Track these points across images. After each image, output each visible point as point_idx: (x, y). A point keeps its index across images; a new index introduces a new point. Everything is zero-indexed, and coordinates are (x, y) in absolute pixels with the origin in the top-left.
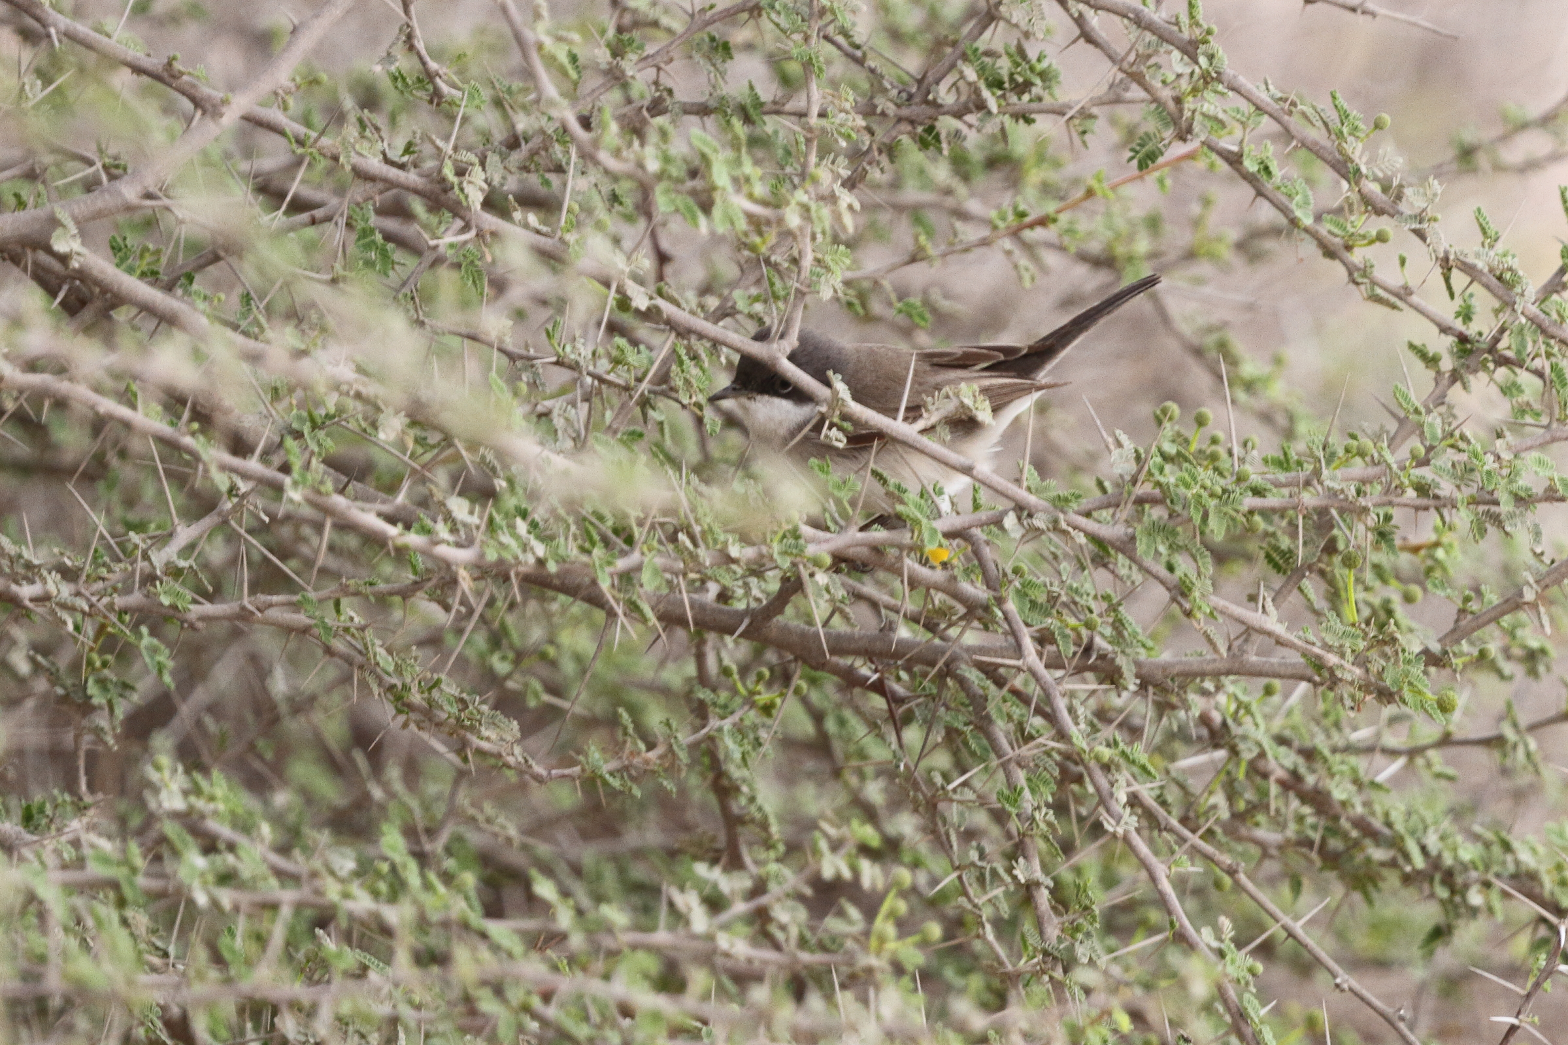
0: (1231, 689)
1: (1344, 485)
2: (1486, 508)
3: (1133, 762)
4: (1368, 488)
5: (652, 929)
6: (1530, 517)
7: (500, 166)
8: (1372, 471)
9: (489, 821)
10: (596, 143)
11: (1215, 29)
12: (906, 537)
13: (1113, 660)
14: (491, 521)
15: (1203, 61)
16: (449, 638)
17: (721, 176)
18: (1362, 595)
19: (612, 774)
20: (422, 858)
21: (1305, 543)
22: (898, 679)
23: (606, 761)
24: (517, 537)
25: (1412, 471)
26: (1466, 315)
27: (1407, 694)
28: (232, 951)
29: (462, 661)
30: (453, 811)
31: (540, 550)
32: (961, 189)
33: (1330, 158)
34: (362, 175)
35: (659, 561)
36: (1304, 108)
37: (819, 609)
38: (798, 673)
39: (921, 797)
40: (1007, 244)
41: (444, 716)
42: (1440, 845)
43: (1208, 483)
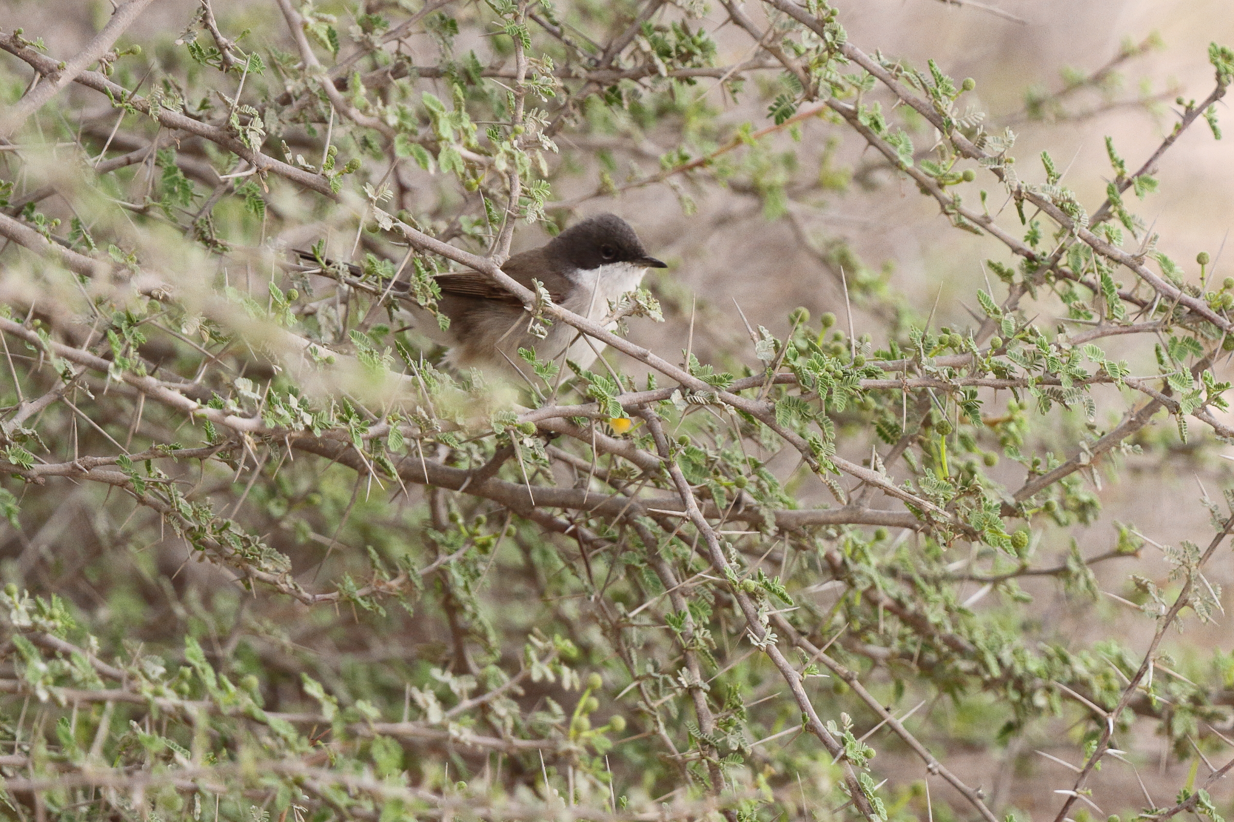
0: (849, 535)
1: (939, 369)
2: (1051, 387)
3: (774, 591)
4: (956, 372)
5: (396, 720)
6: (1085, 396)
7: (276, 119)
8: (960, 358)
9: (268, 632)
10: (348, 102)
11: (838, 11)
12: (594, 410)
13: (758, 511)
14: (269, 396)
15: (828, 36)
16: (236, 488)
17: (446, 129)
18: (951, 459)
19: (363, 598)
20: (214, 662)
21: (908, 420)
22: (588, 525)
23: (358, 589)
24: (290, 409)
25: (992, 358)
26: (1033, 239)
27: (988, 534)
28: (67, 736)
29: (246, 509)
30: (239, 625)
31: (308, 420)
32: (637, 133)
33: (928, 112)
34: (165, 123)
35: (401, 428)
36: (908, 74)
37: (527, 471)
38: (509, 520)
39: (608, 623)
40: (676, 180)
41: (232, 552)
42: (1013, 658)
43: (832, 367)
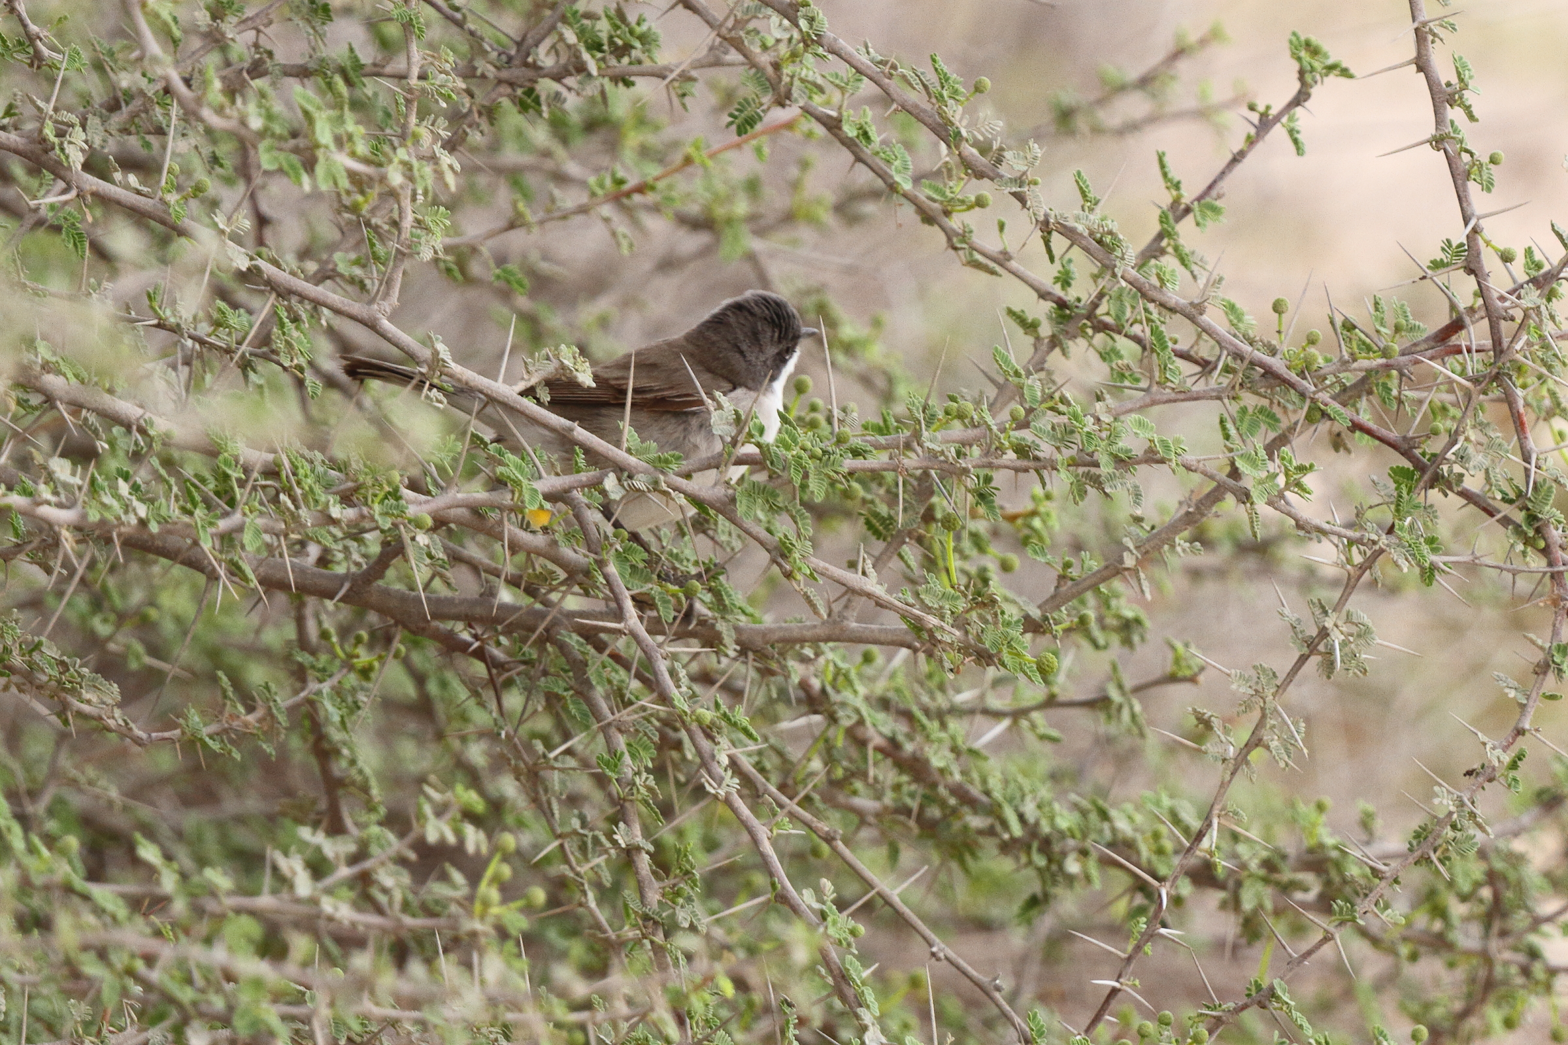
0: (830, 655)
1: (944, 447)
2: (1086, 469)
3: (735, 725)
4: (967, 450)
5: (254, 893)
6: (1130, 480)
7: (102, 129)
8: (971, 433)
9: (91, 783)
10: (199, 101)
12: (506, 498)
13: (713, 626)
14: (93, 481)
15: (803, 23)
16: (50, 600)
17: (324, 134)
18: (959, 563)
19: (211, 737)
20: (23, 819)
21: (905, 510)
22: (498, 644)
23: (205, 725)
24: (118, 497)
25: (1012, 433)
26: (1065, 280)
27: (1006, 657)
29: (62, 624)
30: (55, 773)
31: (142, 510)
32: (560, 152)
33: (930, 121)
35: (260, 522)
36: (904, 71)
37: (421, 574)
38: (398, 638)
39: (522, 765)
40: (607, 210)
41: (44, 678)
42: (1038, 813)
43: (809, 445)
